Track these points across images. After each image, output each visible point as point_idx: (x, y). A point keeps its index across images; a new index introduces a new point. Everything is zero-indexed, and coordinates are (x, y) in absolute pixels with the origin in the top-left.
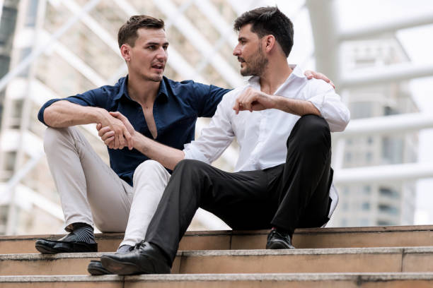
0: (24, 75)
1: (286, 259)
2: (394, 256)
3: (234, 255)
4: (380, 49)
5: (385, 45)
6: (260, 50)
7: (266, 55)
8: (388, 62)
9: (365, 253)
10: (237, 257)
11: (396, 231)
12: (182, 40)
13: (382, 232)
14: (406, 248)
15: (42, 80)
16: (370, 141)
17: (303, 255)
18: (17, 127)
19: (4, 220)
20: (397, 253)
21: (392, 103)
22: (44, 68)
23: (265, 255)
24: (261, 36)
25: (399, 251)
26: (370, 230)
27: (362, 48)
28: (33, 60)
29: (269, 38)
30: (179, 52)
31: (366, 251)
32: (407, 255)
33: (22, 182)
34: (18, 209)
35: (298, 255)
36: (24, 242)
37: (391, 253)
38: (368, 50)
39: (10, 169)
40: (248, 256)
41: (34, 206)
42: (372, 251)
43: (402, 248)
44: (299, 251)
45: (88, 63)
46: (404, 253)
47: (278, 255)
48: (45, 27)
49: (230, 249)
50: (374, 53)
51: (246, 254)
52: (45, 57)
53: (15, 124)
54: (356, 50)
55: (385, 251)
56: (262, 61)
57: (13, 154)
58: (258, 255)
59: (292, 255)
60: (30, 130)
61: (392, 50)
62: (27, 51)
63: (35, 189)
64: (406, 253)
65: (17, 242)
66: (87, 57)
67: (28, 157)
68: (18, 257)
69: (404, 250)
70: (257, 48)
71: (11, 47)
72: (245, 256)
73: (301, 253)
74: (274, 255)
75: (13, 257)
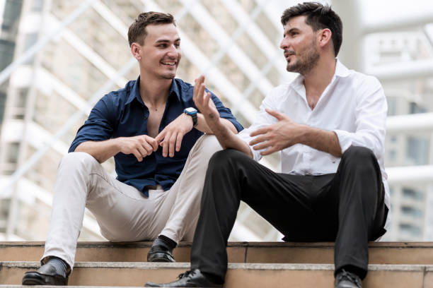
0: (30, 63)
1: (304, 274)
2: (414, 274)
3: (249, 269)
4: (406, 42)
5: (412, 37)
6: (314, 43)
7: (319, 50)
8: (414, 57)
9: (385, 271)
10: (253, 271)
11: (418, 247)
12: (197, 28)
13: (403, 247)
14: (427, 266)
15: (48, 68)
16: (394, 139)
17: (321, 270)
18: (21, 117)
19: (6, 214)
20: (418, 271)
21: (418, 99)
22: (51, 54)
23: (281, 270)
24: (315, 30)
25: (420, 269)
26: (390, 245)
27: (388, 40)
28: (39, 48)
29: (324, 32)
30: (193, 40)
31: (386, 268)
32: (429, 273)
33: (26, 176)
34: (21, 203)
35: (316, 270)
36: (32, 249)
37: (412, 271)
38: (393, 42)
39: (13, 161)
40: (264, 270)
41: (37, 201)
42: (392, 269)
43: (423, 266)
44: (317, 267)
45: (96, 51)
46: (425, 271)
47: (296, 270)
48: (52, 12)
49: (245, 262)
50: (399, 45)
51: (262, 268)
52: (52, 43)
53: (20, 114)
54: (381, 43)
55: (406, 269)
56: (314, 55)
57: (16, 145)
58: (275, 270)
59: (310, 270)
60: (34, 120)
61: (419, 42)
62: (34, 38)
63: (39, 183)
64: (428, 271)
65: (25, 248)
66: (96, 44)
67: (32, 149)
68: (26, 265)
69: (425, 268)
70: (310, 41)
71: (16, 32)
72: (261, 270)
73: (319, 268)
74: (291, 270)
75: (21, 265)
